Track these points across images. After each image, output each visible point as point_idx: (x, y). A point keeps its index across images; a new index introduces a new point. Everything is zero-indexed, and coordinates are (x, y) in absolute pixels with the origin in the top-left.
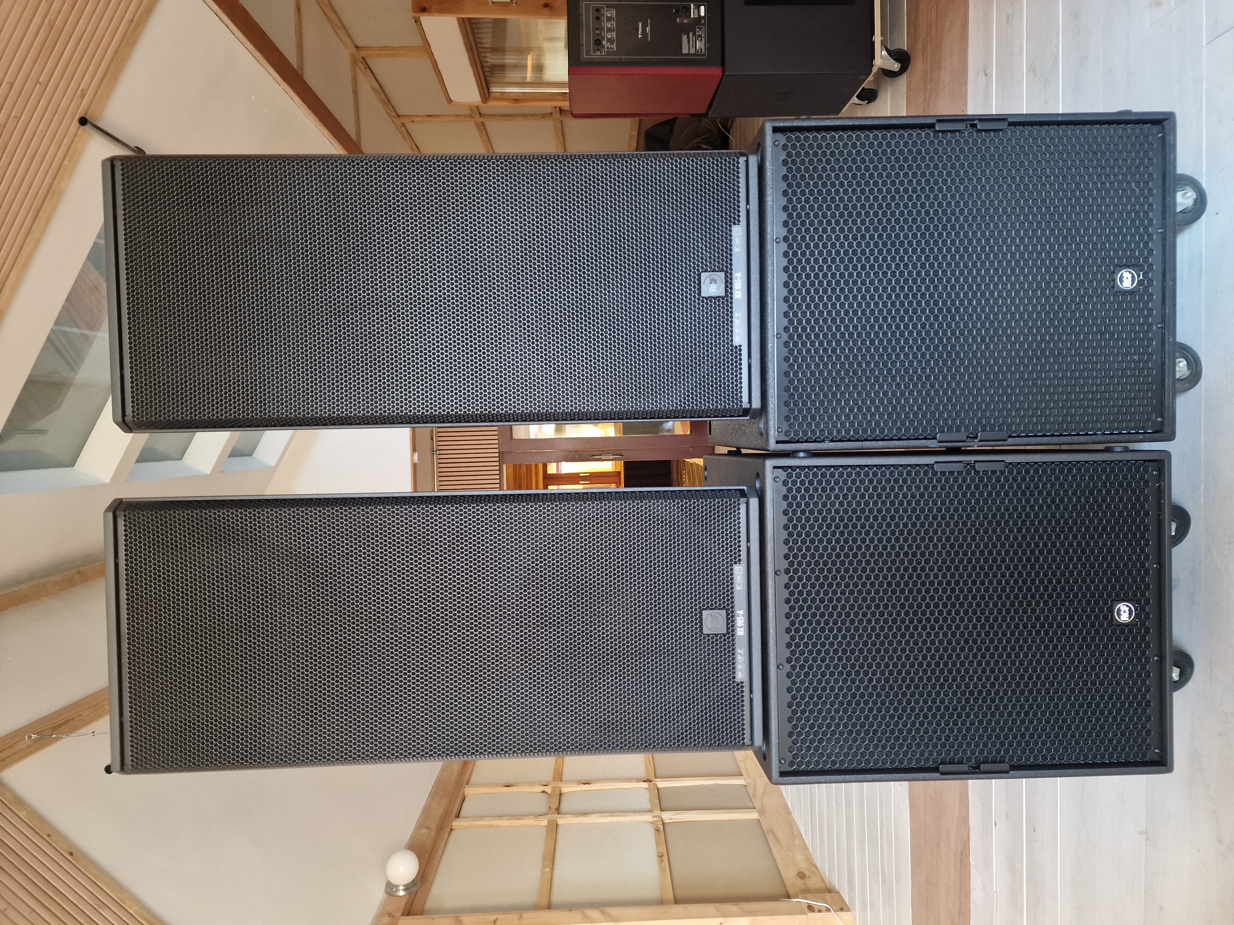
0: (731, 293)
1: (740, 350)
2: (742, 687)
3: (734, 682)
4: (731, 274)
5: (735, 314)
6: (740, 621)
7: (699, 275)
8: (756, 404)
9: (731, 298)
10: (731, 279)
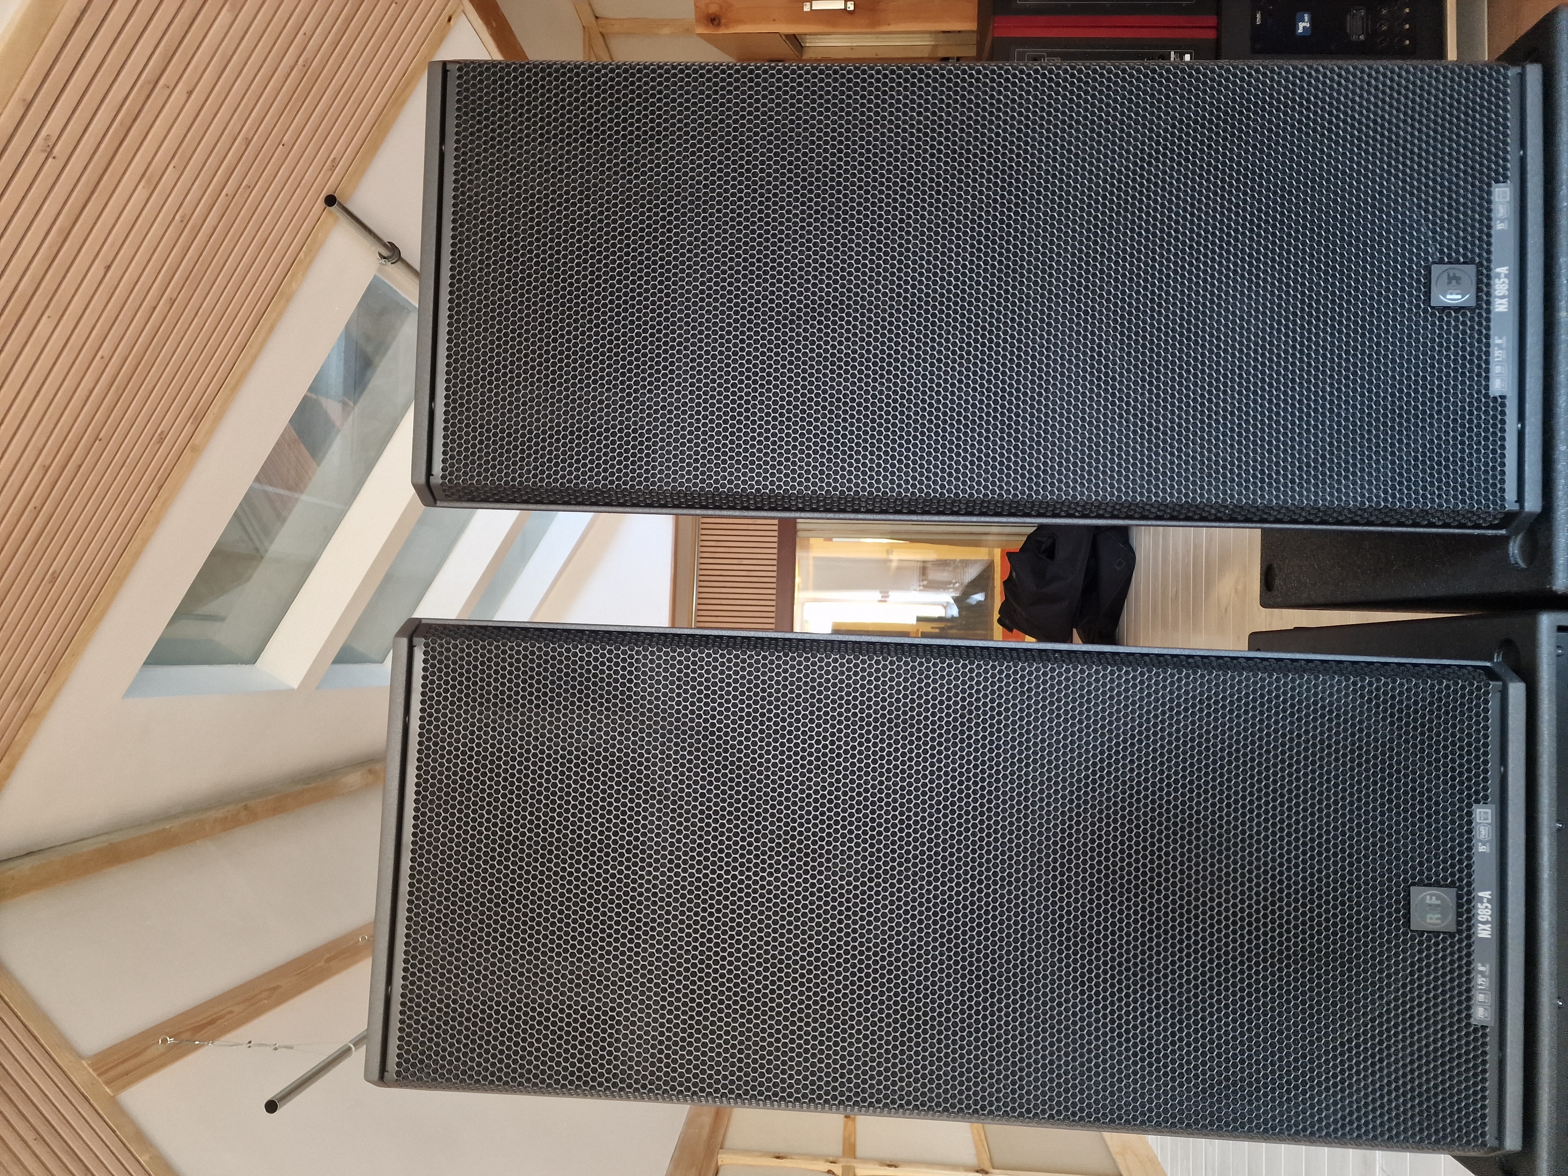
0: (1488, 303)
1: (1503, 405)
2: (1484, 1036)
3: (1468, 1025)
4: (1489, 269)
5: (1496, 341)
6: (1484, 912)
7: (1428, 269)
8: (1533, 504)
9: (1488, 311)
10: (1489, 277)
